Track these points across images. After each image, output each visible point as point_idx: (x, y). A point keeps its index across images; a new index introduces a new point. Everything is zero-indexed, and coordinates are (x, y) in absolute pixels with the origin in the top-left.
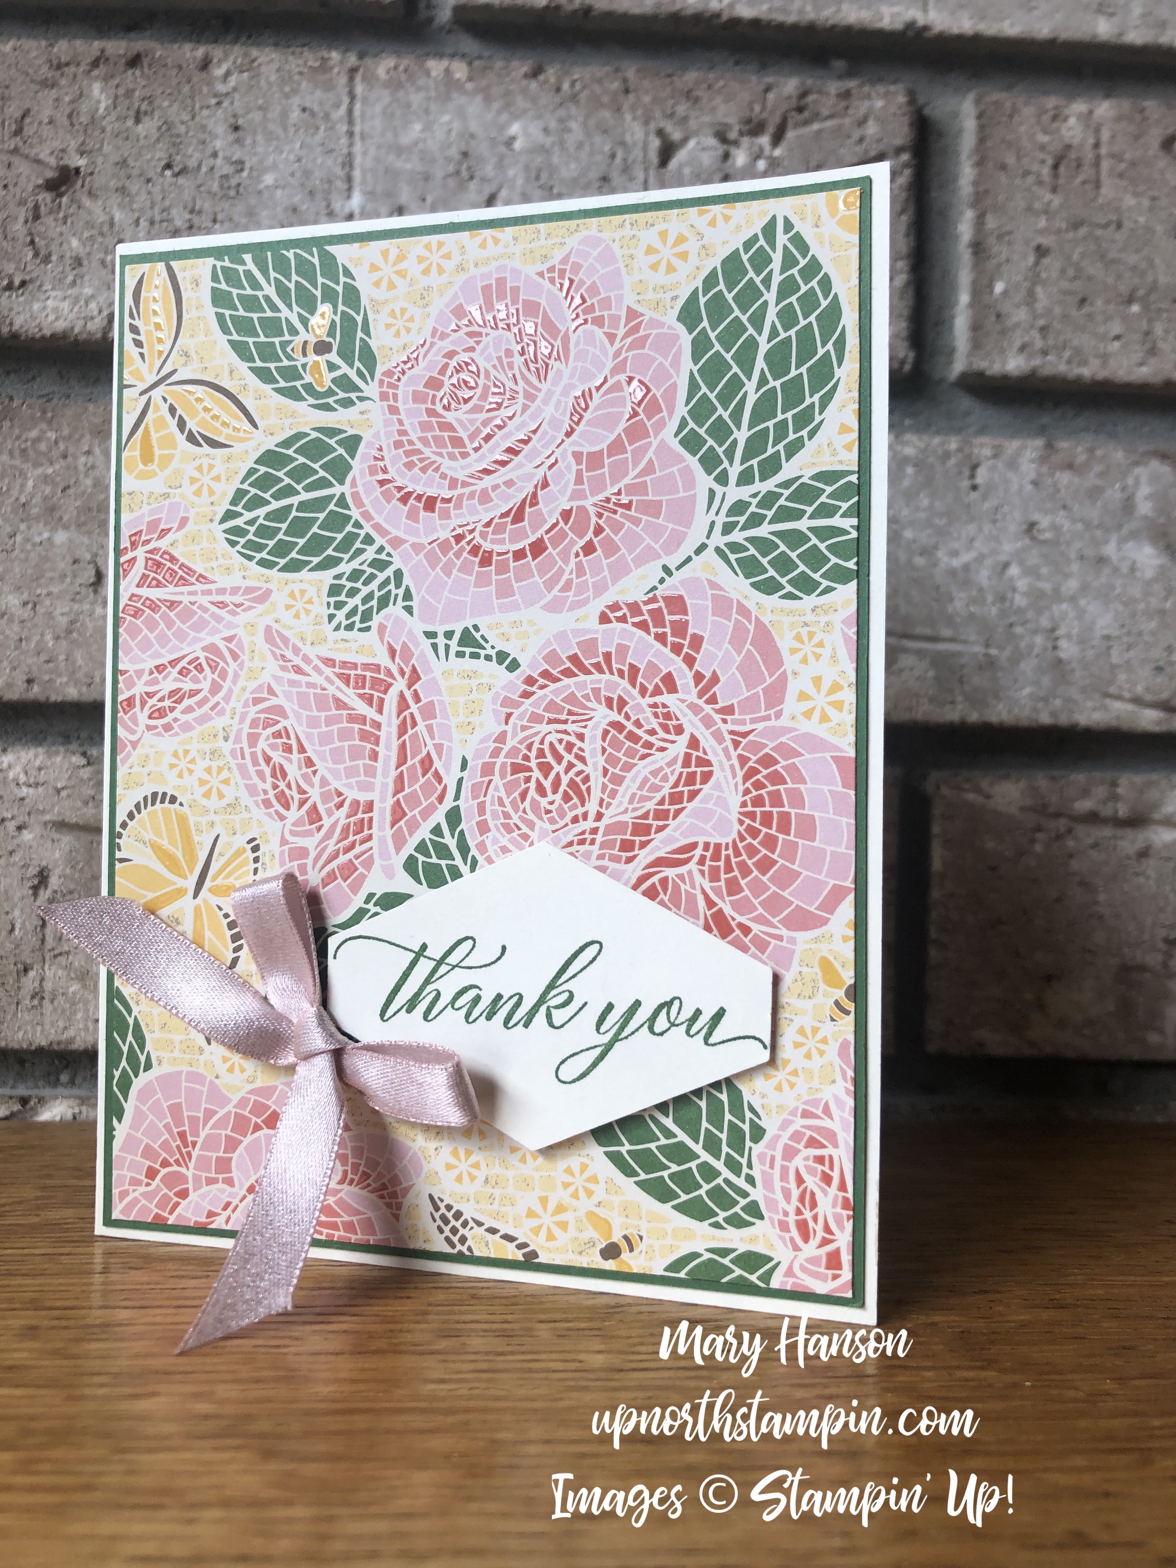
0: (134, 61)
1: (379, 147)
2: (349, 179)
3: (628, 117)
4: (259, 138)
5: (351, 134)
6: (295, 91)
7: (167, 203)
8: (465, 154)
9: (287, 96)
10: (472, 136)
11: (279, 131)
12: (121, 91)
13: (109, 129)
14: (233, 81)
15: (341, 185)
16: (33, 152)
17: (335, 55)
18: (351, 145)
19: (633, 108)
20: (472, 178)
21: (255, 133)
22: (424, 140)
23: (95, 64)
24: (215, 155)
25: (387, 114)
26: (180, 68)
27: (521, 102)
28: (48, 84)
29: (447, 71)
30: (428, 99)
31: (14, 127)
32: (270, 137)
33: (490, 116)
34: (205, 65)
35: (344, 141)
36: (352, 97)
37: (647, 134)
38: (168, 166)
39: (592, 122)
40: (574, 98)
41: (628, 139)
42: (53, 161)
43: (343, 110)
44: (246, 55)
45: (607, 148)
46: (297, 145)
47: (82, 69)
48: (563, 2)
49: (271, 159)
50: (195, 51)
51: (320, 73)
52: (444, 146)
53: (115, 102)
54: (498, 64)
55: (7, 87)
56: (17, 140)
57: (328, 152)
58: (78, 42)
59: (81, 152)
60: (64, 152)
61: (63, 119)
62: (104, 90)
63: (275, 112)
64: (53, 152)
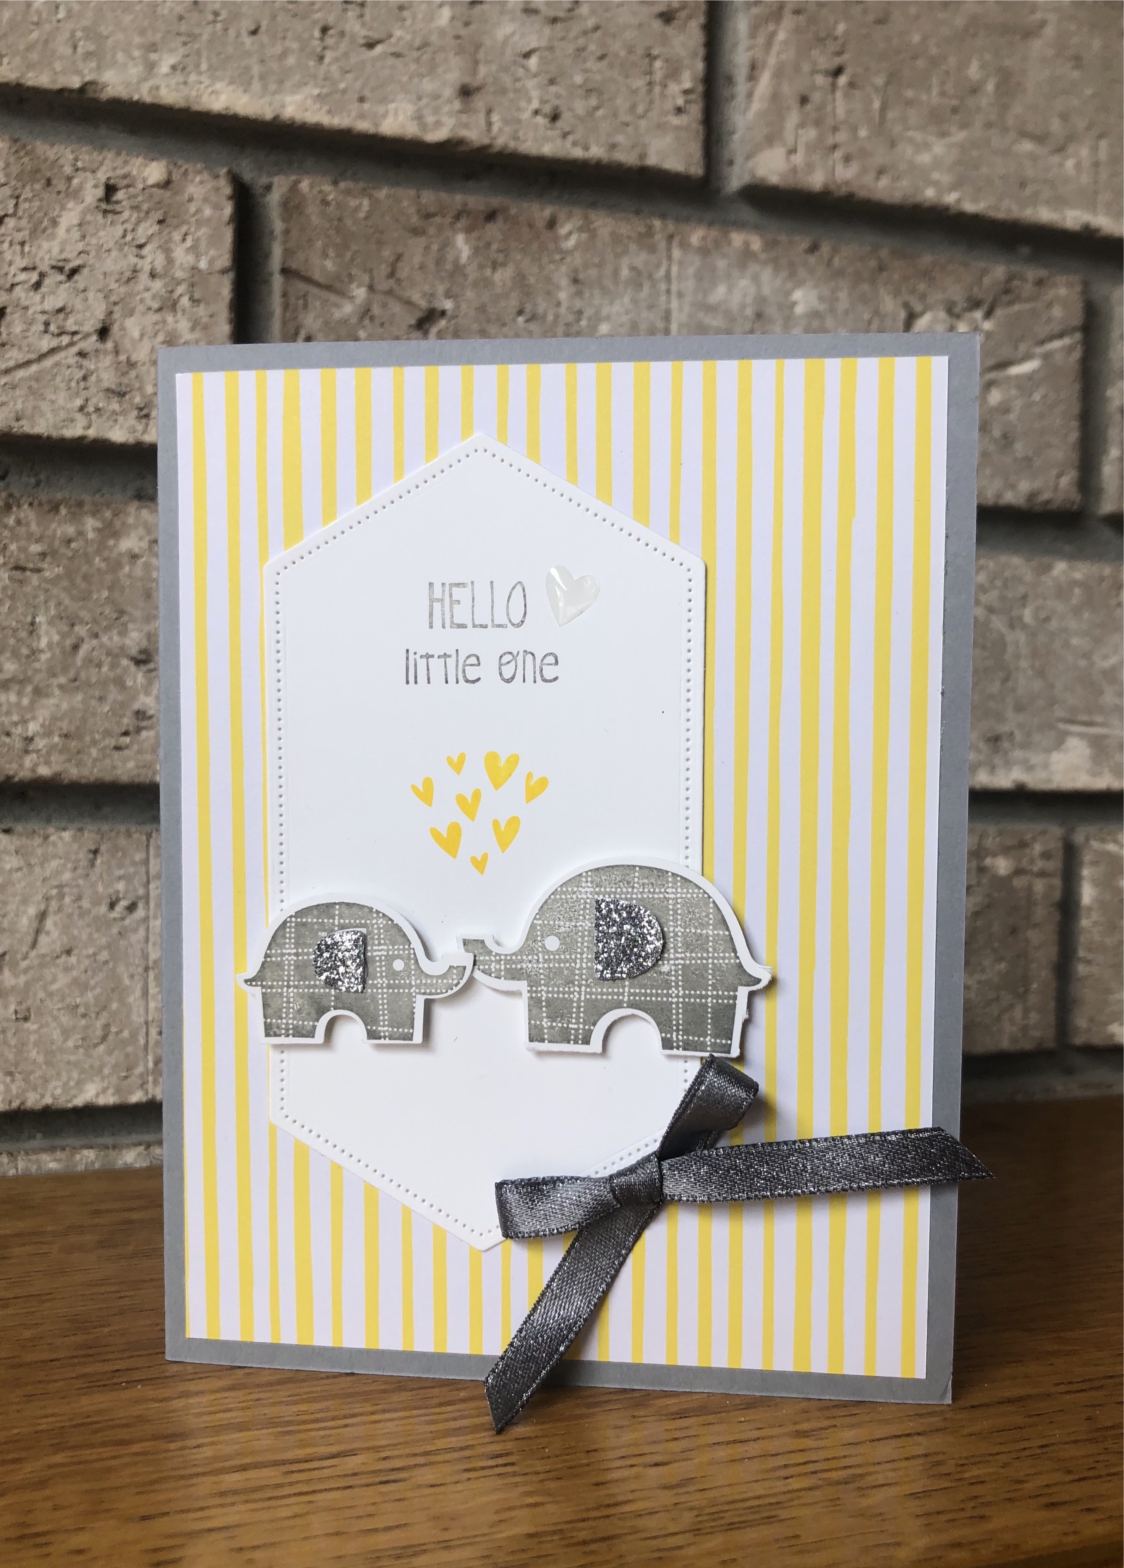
0: (491, 216)
1: (692, 305)
3: (882, 291)
4: (597, 292)
6: (625, 252)
8: (759, 316)
9: (618, 256)
10: (764, 299)
11: (611, 287)
12: (481, 244)
13: (472, 277)
14: (573, 240)
16: (405, 294)
17: (657, 223)
18: (668, 301)
19: (885, 283)
21: (591, 288)
22: (727, 302)
23: (458, 217)
24: (558, 304)
25: (699, 277)
26: (531, 226)
27: (801, 273)
28: (416, 232)
29: (747, 244)
30: (729, 265)
31: (389, 270)
32: (605, 291)
33: (778, 282)
34: (552, 224)
35: (664, 298)
36: (669, 258)
37: (895, 306)
38: (520, 312)
39: (855, 293)
40: (842, 273)
41: (882, 309)
42: (423, 304)
43: (662, 272)
44: (586, 218)
45: (865, 314)
46: (627, 300)
47: (448, 220)
48: (833, 187)
49: (605, 311)
50: (542, 210)
51: (645, 239)
52: (743, 306)
53: (476, 251)
54: (783, 238)
55: (382, 232)
56: (392, 282)
57: (650, 307)
58: (443, 195)
59: (448, 295)
60: (432, 295)
61: (431, 266)
62: (467, 241)
63: (608, 270)
64: (424, 295)
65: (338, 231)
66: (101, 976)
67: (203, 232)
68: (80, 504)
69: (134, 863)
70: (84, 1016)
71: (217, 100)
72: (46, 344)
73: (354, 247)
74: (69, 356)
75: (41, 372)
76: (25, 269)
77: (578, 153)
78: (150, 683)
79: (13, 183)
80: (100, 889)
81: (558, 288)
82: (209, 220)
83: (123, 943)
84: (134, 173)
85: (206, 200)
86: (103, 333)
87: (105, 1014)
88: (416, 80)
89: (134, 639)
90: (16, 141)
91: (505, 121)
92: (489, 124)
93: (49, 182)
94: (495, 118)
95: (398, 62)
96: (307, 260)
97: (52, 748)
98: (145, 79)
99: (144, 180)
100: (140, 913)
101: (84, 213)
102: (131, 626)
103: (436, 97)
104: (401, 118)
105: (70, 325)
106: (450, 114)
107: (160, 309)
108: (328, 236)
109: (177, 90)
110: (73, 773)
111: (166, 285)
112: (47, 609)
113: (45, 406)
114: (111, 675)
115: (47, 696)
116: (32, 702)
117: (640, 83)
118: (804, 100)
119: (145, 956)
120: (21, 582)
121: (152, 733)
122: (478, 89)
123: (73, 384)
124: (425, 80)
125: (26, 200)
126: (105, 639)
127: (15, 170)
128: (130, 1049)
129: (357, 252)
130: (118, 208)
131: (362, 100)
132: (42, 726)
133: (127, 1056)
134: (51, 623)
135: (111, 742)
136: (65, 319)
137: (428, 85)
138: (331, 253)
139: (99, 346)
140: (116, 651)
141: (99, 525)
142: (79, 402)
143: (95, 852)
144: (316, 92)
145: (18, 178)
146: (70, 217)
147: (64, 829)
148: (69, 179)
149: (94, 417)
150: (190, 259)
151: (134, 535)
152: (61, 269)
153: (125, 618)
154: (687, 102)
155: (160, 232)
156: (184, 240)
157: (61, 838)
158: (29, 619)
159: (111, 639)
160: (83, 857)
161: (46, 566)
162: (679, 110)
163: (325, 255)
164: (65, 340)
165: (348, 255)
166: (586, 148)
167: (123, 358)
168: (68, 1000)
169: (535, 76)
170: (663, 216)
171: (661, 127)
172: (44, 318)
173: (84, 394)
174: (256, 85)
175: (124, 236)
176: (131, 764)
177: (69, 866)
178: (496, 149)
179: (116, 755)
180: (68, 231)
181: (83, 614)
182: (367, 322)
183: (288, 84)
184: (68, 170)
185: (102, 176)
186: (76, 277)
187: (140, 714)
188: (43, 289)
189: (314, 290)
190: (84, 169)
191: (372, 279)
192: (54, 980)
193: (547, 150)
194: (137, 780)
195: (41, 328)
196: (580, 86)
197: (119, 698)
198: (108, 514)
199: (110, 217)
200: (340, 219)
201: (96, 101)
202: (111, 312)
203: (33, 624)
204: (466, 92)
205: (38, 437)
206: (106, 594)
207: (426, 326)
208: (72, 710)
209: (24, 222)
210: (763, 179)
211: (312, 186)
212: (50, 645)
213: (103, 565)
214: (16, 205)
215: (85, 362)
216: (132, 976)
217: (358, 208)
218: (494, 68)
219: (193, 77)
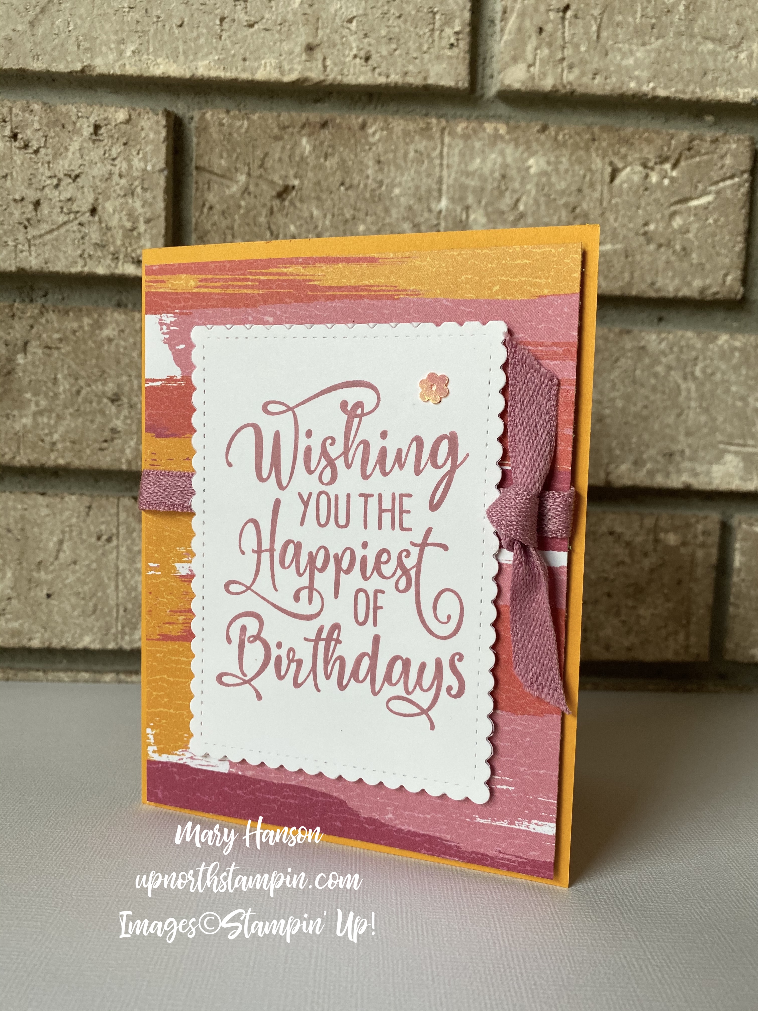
0: (324, 125)
1: (457, 172)
2: (440, 191)
3: (594, 155)
4: (392, 168)
5: (441, 165)
6: (412, 141)
7: (342, 205)
8: (504, 177)
9: (407, 144)
10: (508, 166)
11: (403, 164)
12: (317, 143)
13: (311, 164)
14: (377, 136)
15: (435, 194)
16: (270, 177)
17: (434, 121)
18: (441, 171)
19: (597, 149)
20: (507, 189)
21: (389, 166)
22: (482, 169)
23: (303, 127)
24: (368, 177)
25: (462, 154)
26: (349, 129)
27: (535, 146)
28: (277, 138)
29: (496, 129)
30: (484, 145)
31: (260, 163)
32: (398, 167)
33: (518, 154)
34: (363, 127)
35: (437, 169)
36: (442, 143)
37: (604, 164)
38: (343, 184)
39: (574, 158)
40: (564, 144)
41: (593, 167)
42: (281, 182)
43: (437, 152)
44: (386, 121)
45: (582, 173)
46: (412, 171)
47: (296, 130)
48: (560, 87)
49: (398, 180)
50: (357, 118)
51: (426, 131)
52: (492, 172)
53: (314, 148)
54: (523, 124)
55: (256, 140)
56: (262, 170)
57: (429, 175)
58: (294, 114)
59: (296, 177)
60: (287, 177)
61: (286, 158)
62: (308, 142)
63: (401, 153)
64: (281, 177)
65: (229, 141)
66: (92, 577)
67: (149, 148)
68: (80, 310)
69: (110, 515)
70: (83, 599)
71: (158, 68)
72: (61, 219)
73: (238, 150)
74: (74, 226)
75: (59, 236)
76: (50, 177)
77: (382, 80)
78: (119, 412)
79: (44, 128)
80: (92, 528)
81: (367, 167)
82: (153, 141)
83: (105, 560)
84: (110, 116)
85: (151, 129)
86: (93, 211)
87: (94, 599)
88: (278, 44)
89: (110, 388)
90: (45, 104)
91: (335, 64)
92: (325, 67)
93: (63, 126)
94: (328, 63)
95: (267, 33)
96: (209, 161)
97: (65, 448)
98: (118, 61)
99: (116, 120)
100: (114, 543)
101: (82, 142)
102: (108, 380)
103: (291, 53)
104: (268, 68)
105: (75, 208)
106: (299, 63)
107: (125, 196)
108: (223, 145)
109: (135, 65)
110: (76, 463)
111: (128, 181)
112: (63, 371)
113: (61, 255)
114: (98, 407)
115: (64, 419)
116: (56, 422)
117: (426, 30)
118: (541, 30)
119: (117, 567)
120: (49, 356)
121: (120, 441)
122: (318, 45)
123: (76, 242)
124: (284, 43)
125: (51, 137)
126: (94, 387)
127: (45, 121)
128: (108, 619)
129: (240, 153)
130: (101, 138)
131: (244, 60)
132: (61, 436)
133: (107, 623)
134: (65, 378)
135: (97, 446)
136: (72, 204)
137: (286, 47)
138: (225, 155)
139: (91, 219)
140: (100, 394)
141: (90, 321)
142: (79, 252)
143: (89, 508)
144: (217, 58)
145: (47, 125)
146: (75, 146)
147: (73, 494)
148: (75, 123)
149: (88, 260)
150: (142, 165)
151: (110, 327)
152: (70, 176)
153: (105, 375)
154: (458, 40)
155: (125, 150)
156: (138, 153)
157: (71, 499)
158: (53, 376)
159: (98, 387)
160: (83, 509)
161: (62, 346)
162: (452, 45)
163: (221, 157)
164: (72, 216)
165: (235, 156)
166: (388, 77)
167: (104, 225)
168: (75, 589)
169: (356, 33)
170: (439, 117)
171: (438, 58)
172: (60, 204)
173: (82, 247)
174: (182, 58)
175: (105, 154)
176: (108, 459)
177: (76, 515)
178: (328, 83)
179: (100, 453)
180: (73, 153)
181: (83, 373)
182: (246, 195)
183: (200, 55)
184: (74, 118)
185: (92, 120)
186: (78, 180)
187: (114, 431)
188: (61, 188)
189: (214, 178)
190: (82, 117)
191: (249, 169)
192: (67, 578)
193: (362, 80)
194: (111, 468)
195: (59, 210)
196: (385, 37)
197: (103, 421)
198: (96, 316)
199: (97, 143)
200: (230, 134)
201: (91, 76)
202: (97, 200)
203: (55, 378)
204: (310, 48)
205: (57, 273)
206: (94, 361)
207: (284, 196)
208: (76, 427)
209: (49, 151)
210: (509, 86)
211: (213, 115)
212: (64, 391)
213: (93, 345)
214: (46, 141)
215: (83, 229)
216: (109, 579)
217: (241, 127)
218: (328, 31)
219: (145, 57)
